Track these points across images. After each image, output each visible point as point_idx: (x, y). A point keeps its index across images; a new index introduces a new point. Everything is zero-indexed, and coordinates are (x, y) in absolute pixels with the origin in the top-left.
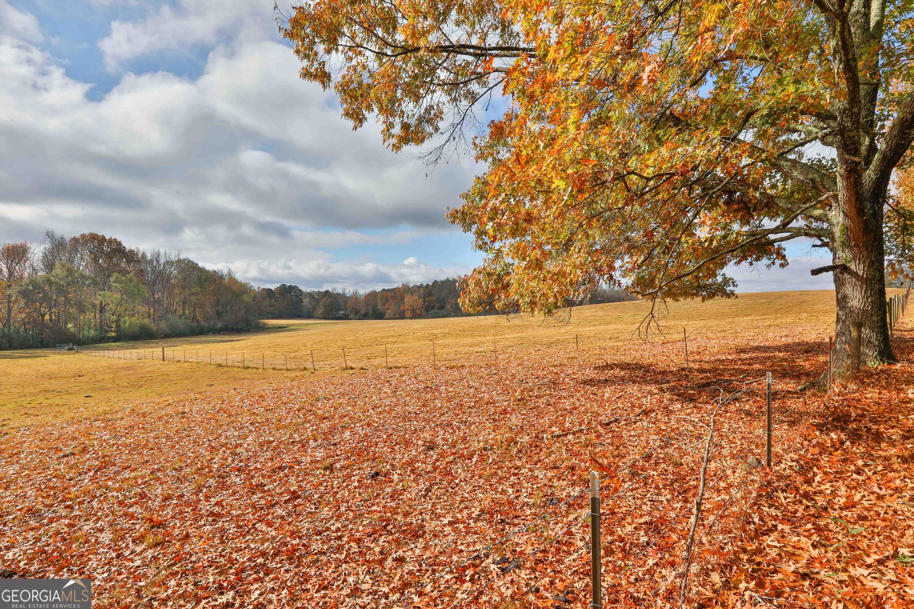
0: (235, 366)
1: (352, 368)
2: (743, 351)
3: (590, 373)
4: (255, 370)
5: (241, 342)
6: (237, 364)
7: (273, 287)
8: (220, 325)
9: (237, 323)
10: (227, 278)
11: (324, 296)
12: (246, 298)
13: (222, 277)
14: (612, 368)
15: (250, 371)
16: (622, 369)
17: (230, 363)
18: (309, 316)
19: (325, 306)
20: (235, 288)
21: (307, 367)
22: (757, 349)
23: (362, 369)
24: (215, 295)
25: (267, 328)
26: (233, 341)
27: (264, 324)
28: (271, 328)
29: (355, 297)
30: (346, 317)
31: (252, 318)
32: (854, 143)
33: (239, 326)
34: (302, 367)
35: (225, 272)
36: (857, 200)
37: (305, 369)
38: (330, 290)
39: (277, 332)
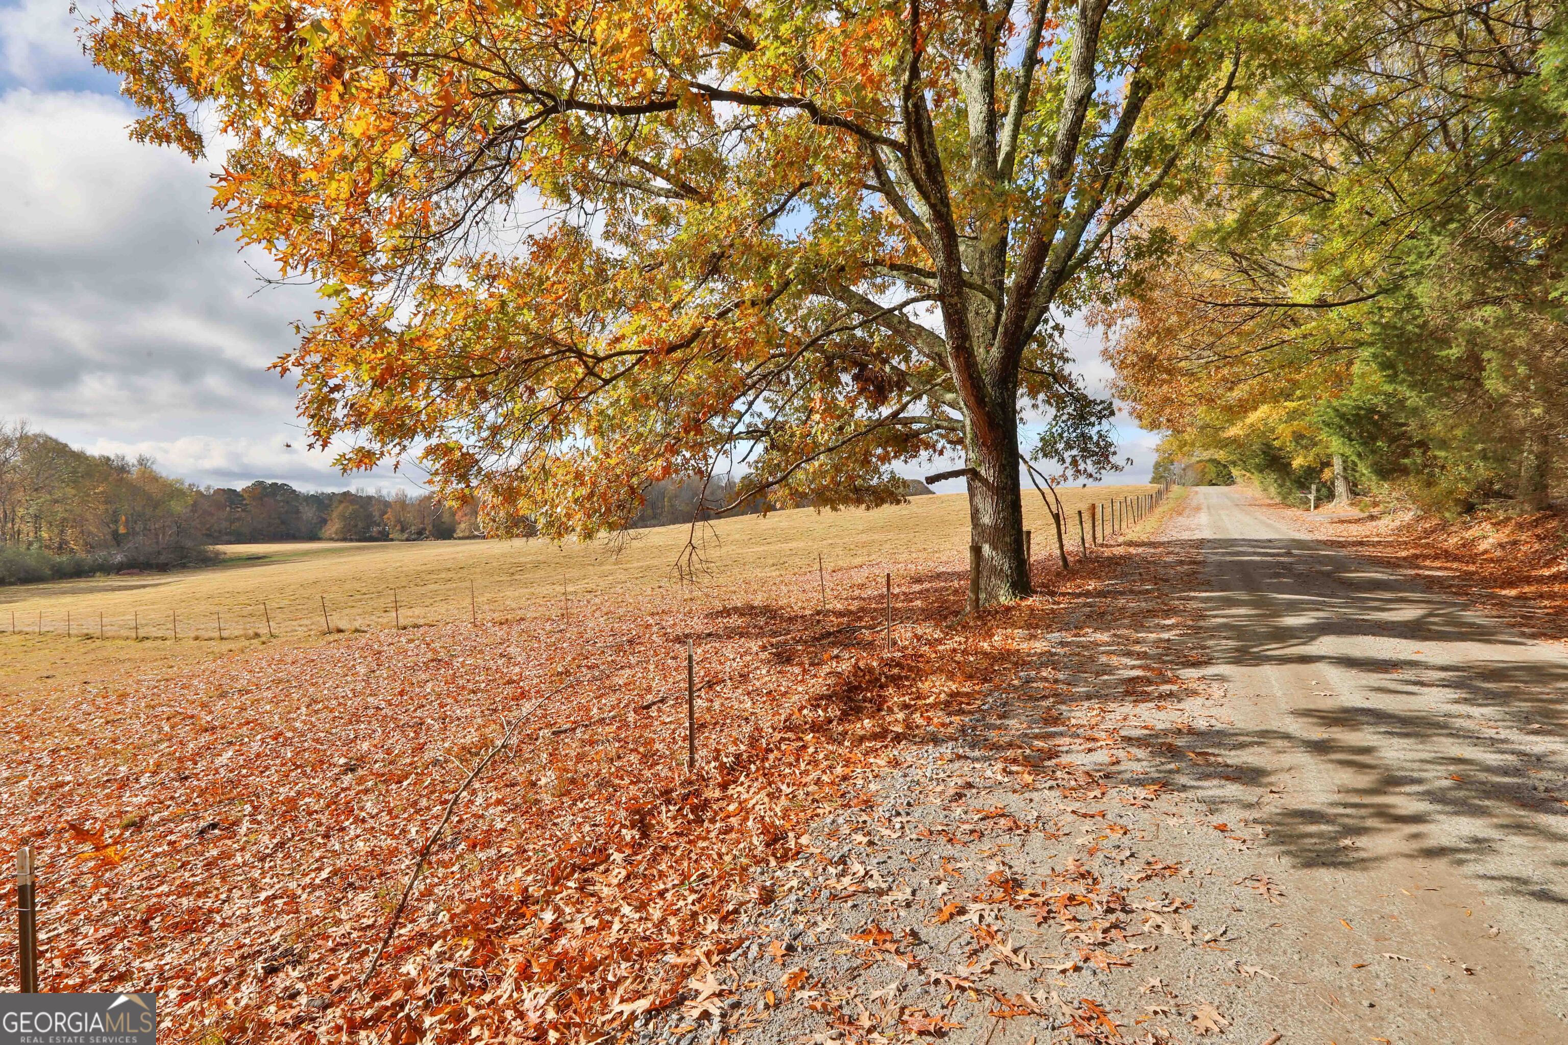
0: (119, 638)
1: (340, 631)
2: (919, 581)
3: (698, 625)
4: (160, 642)
5: (162, 588)
6: (124, 633)
7: (239, 486)
8: (119, 558)
9: (159, 553)
10: (134, 470)
11: (341, 502)
12: (177, 507)
13: (123, 469)
14: (729, 615)
15: (148, 644)
16: (742, 615)
17: (110, 631)
18: (313, 537)
19: (343, 517)
20: (152, 489)
21: (260, 631)
22: (939, 576)
23: (357, 631)
24: (106, 503)
25: (224, 561)
26: (144, 586)
27: (217, 554)
28: (232, 560)
29: (402, 503)
30: (384, 537)
31: (189, 543)
32: (957, 312)
33: (162, 559)
34: (251, 632)
35: (131, 459)
36: (972, 385)
37: (257, 635)
38: (353, 491)
39: (239, 567)
